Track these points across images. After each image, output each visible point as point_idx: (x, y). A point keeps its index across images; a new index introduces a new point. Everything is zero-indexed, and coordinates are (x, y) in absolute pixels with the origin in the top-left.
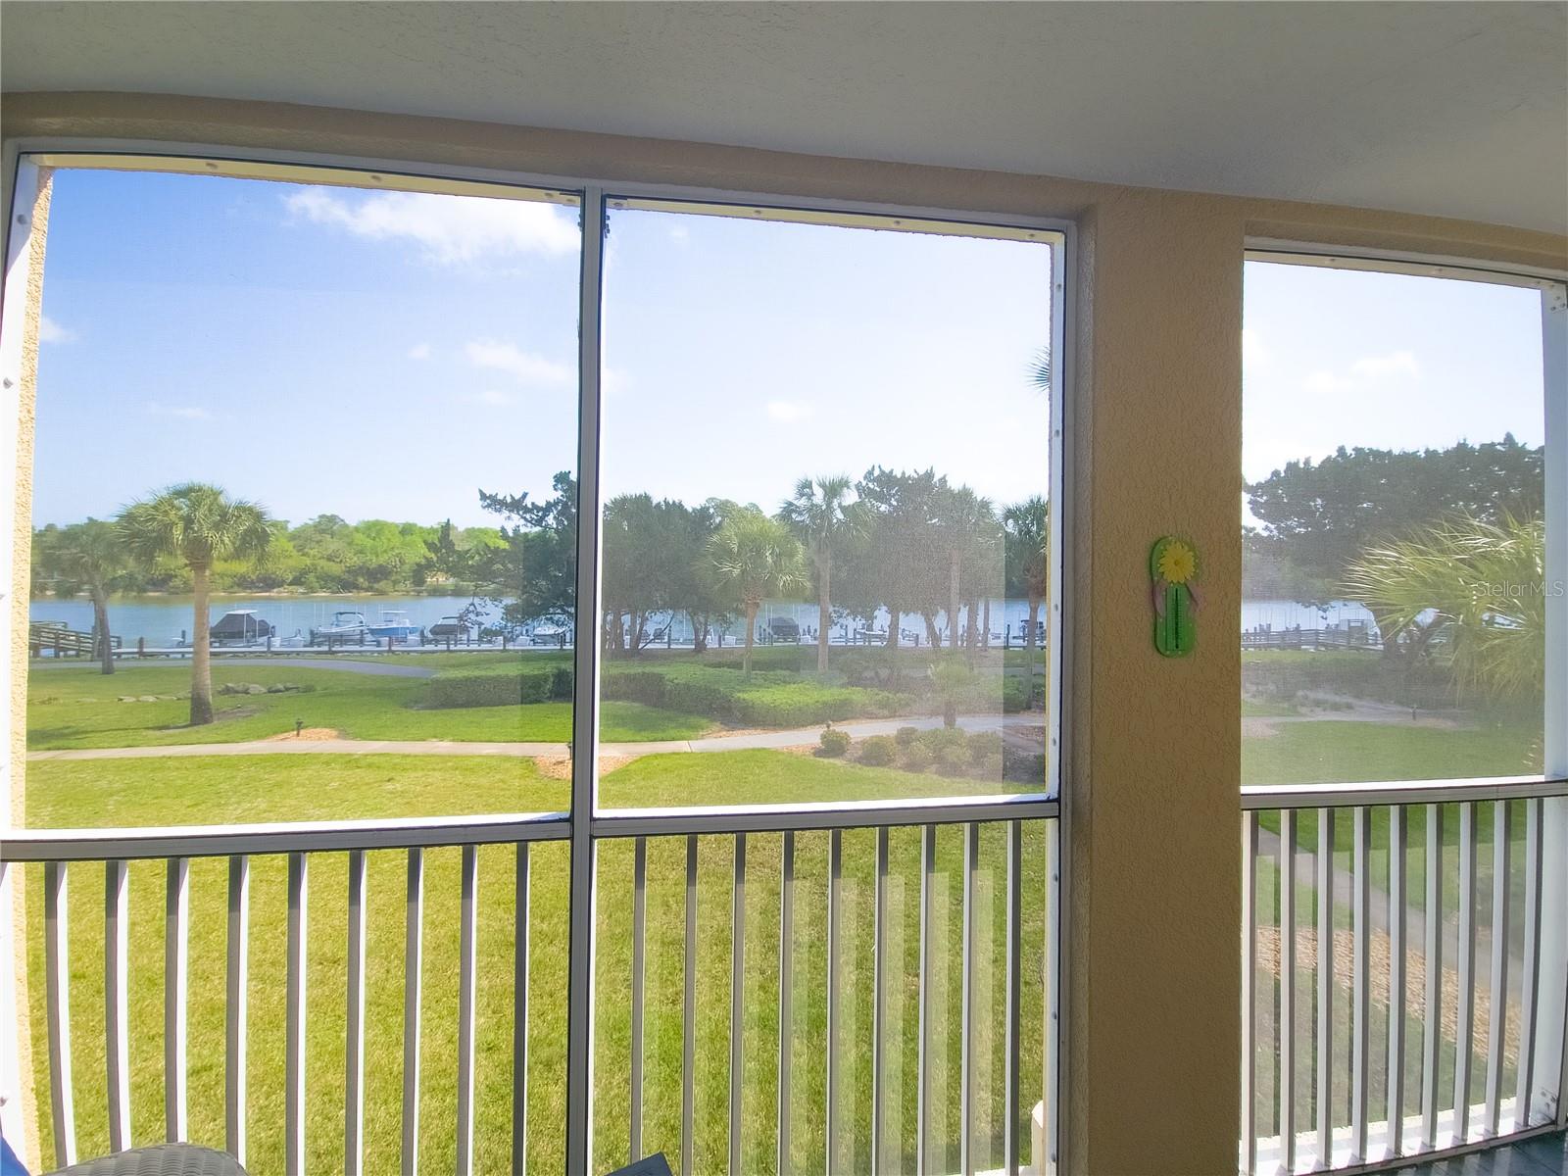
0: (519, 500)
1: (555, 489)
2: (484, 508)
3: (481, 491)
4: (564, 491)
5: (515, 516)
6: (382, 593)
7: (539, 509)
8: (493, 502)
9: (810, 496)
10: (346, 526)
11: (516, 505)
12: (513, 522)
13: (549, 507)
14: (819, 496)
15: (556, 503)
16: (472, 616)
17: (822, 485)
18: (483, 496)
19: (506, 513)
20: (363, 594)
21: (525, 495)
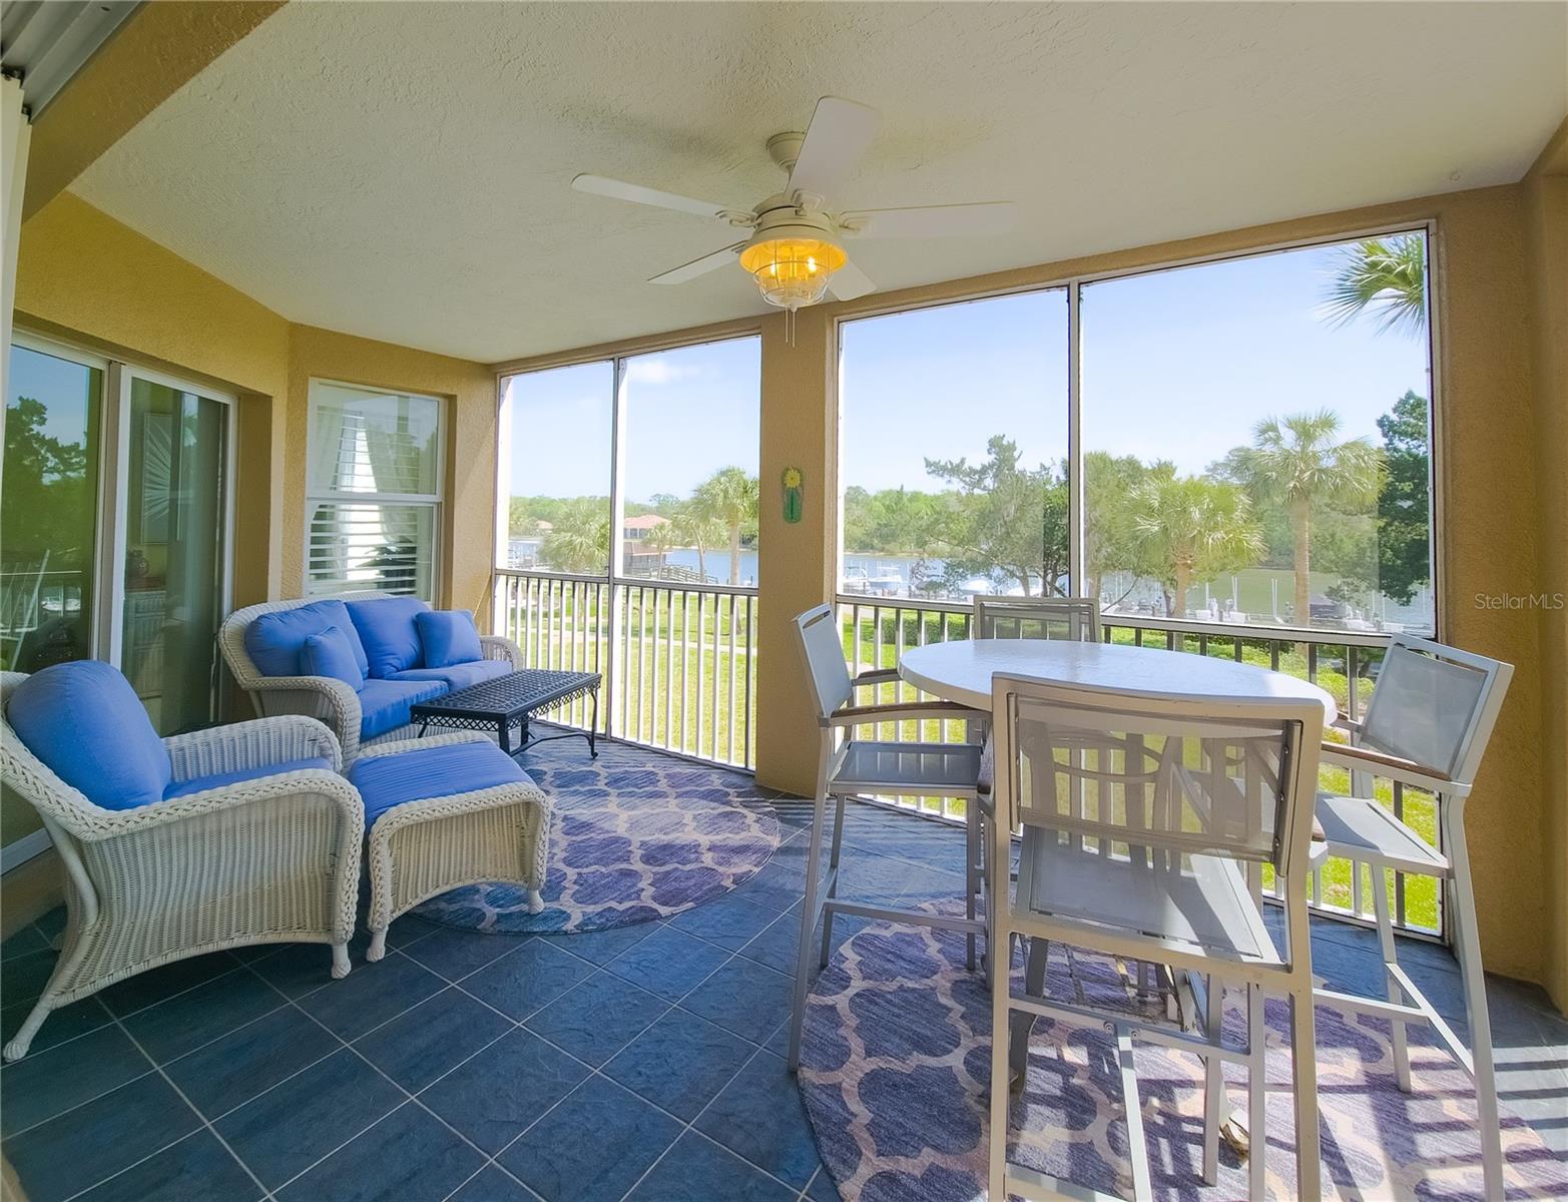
0: (957, 466)
1: (990, 453)
2: (929, 473)
3: (925, 459)
4: (997, 454)
5: (955, 480)
6: (892, 554)
7: (976, 472)
8: (936, 468)
9: (1277, 440)
10: (867, 496)
11: (955, 470)
12: (957, 485)
13: (984, 470)
14: (1289, 438)
15: (991, 466)
16: (922, 569)
17: (1291, 425)
18: (928, 464)
19: (947, 477)
20: (877, 554)
21: (963, 461)
